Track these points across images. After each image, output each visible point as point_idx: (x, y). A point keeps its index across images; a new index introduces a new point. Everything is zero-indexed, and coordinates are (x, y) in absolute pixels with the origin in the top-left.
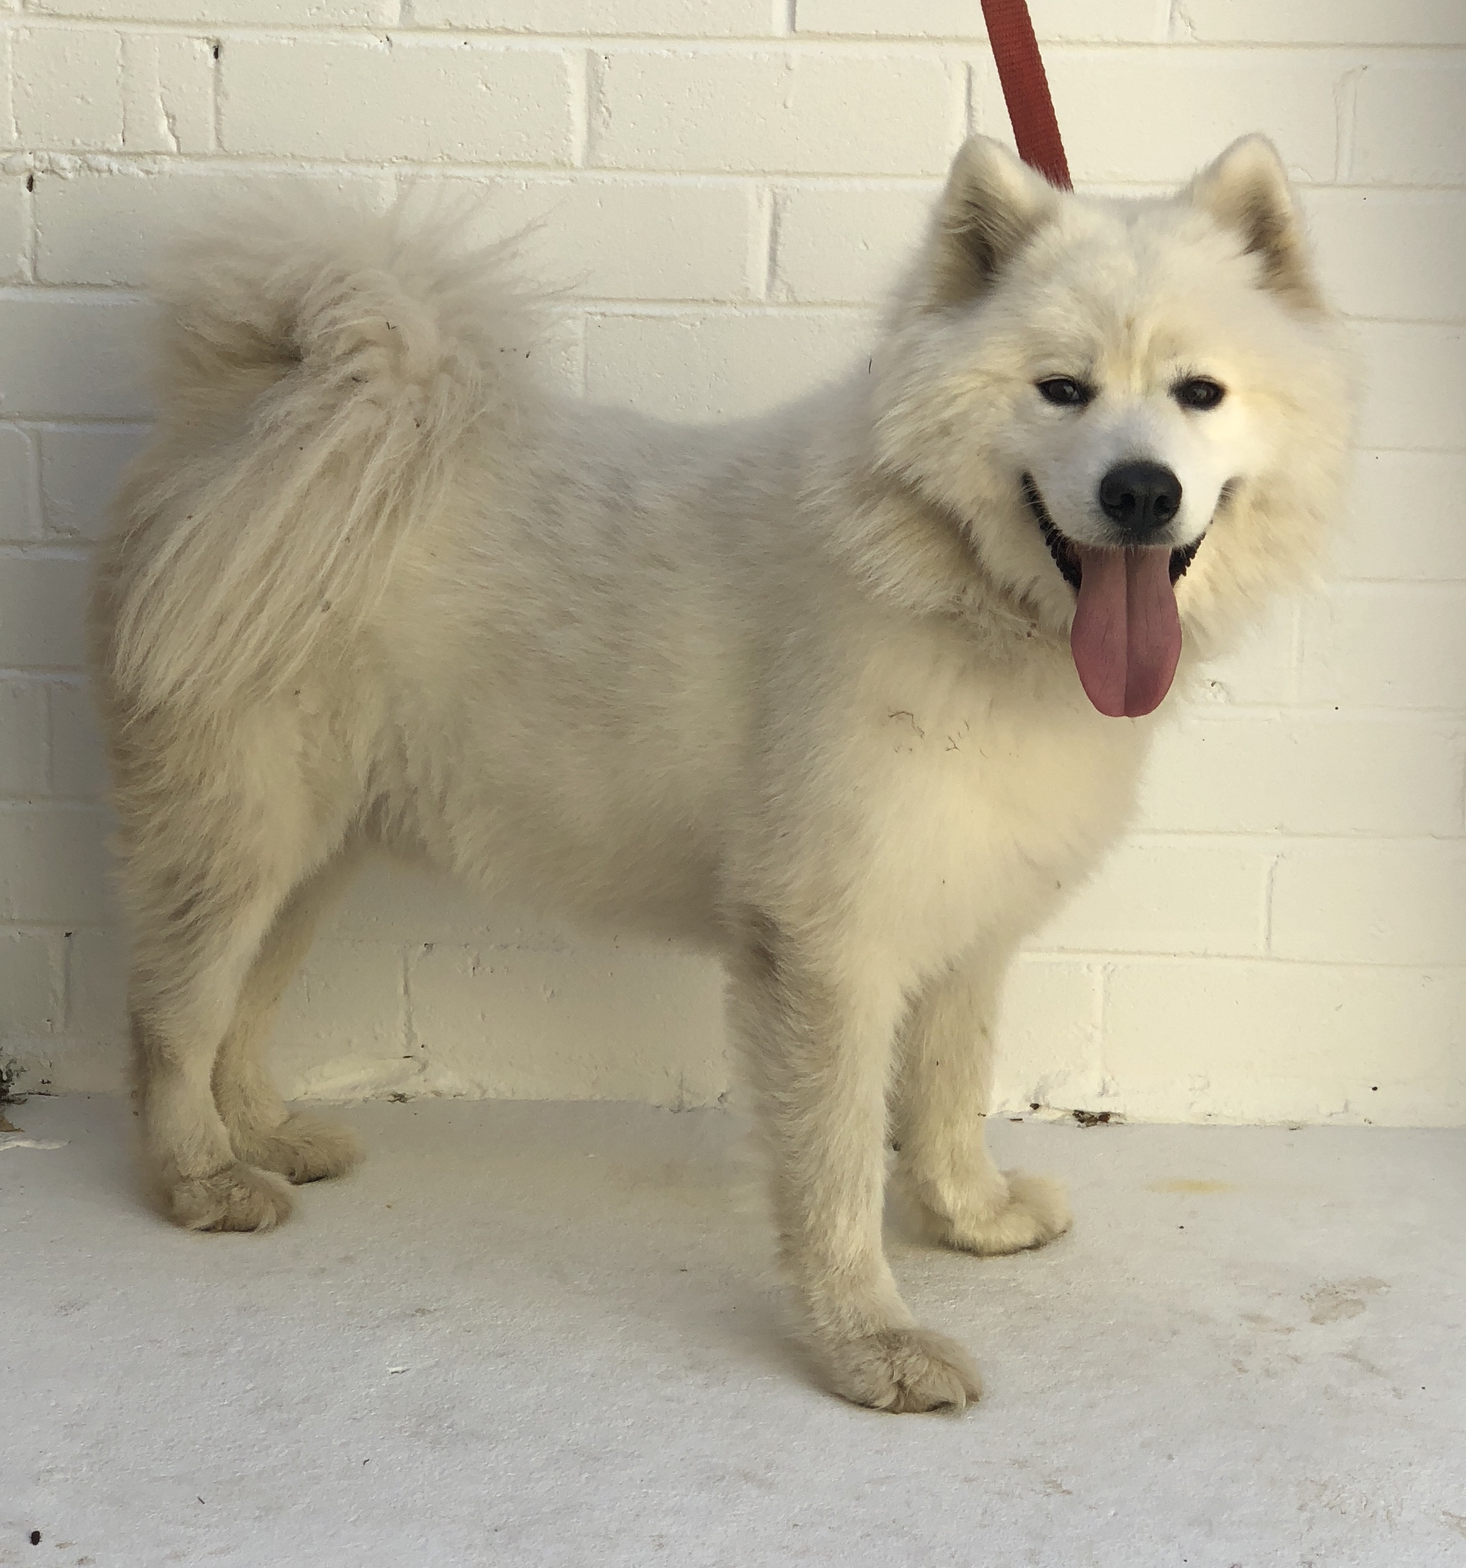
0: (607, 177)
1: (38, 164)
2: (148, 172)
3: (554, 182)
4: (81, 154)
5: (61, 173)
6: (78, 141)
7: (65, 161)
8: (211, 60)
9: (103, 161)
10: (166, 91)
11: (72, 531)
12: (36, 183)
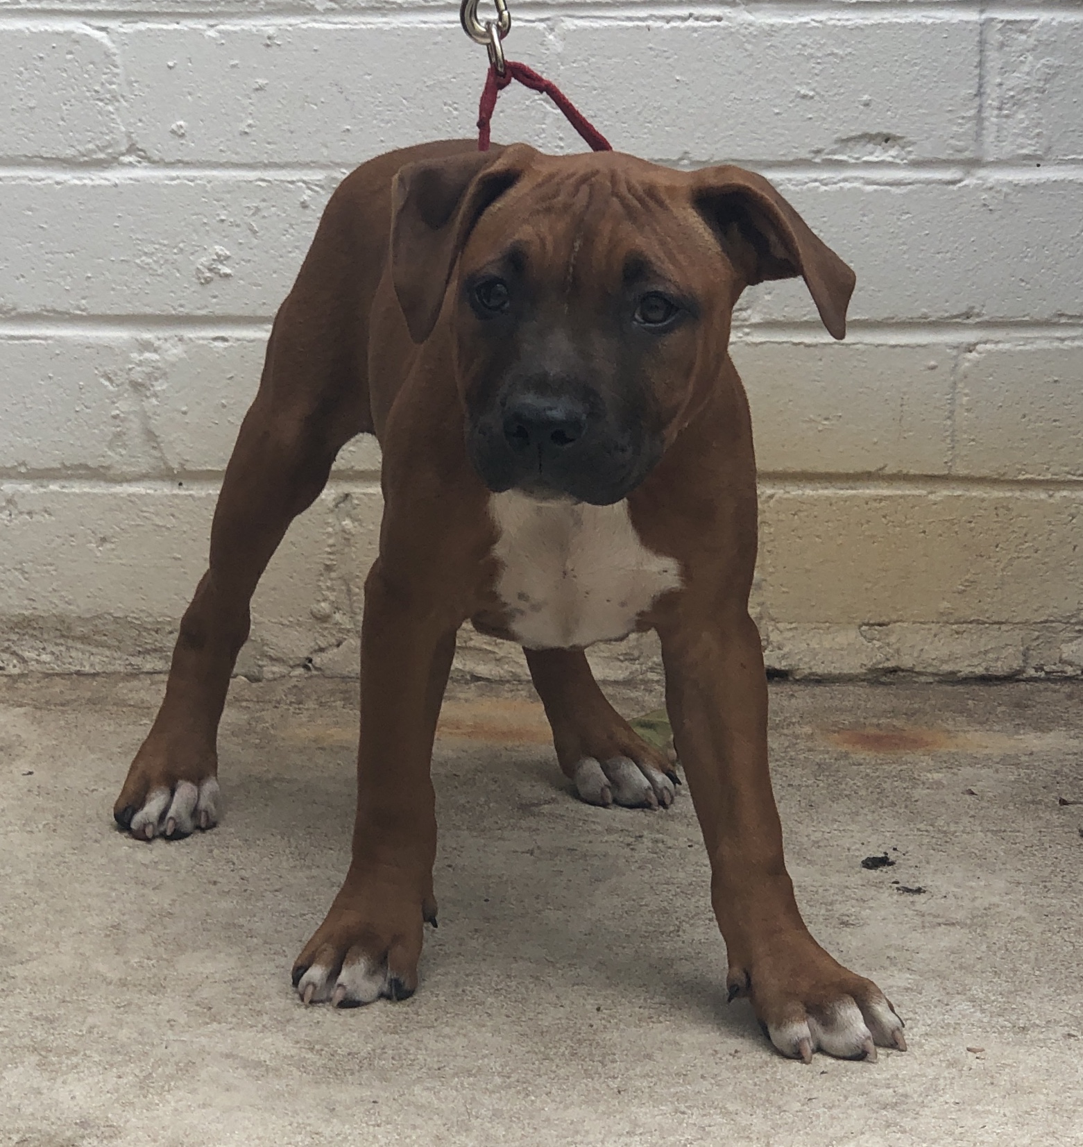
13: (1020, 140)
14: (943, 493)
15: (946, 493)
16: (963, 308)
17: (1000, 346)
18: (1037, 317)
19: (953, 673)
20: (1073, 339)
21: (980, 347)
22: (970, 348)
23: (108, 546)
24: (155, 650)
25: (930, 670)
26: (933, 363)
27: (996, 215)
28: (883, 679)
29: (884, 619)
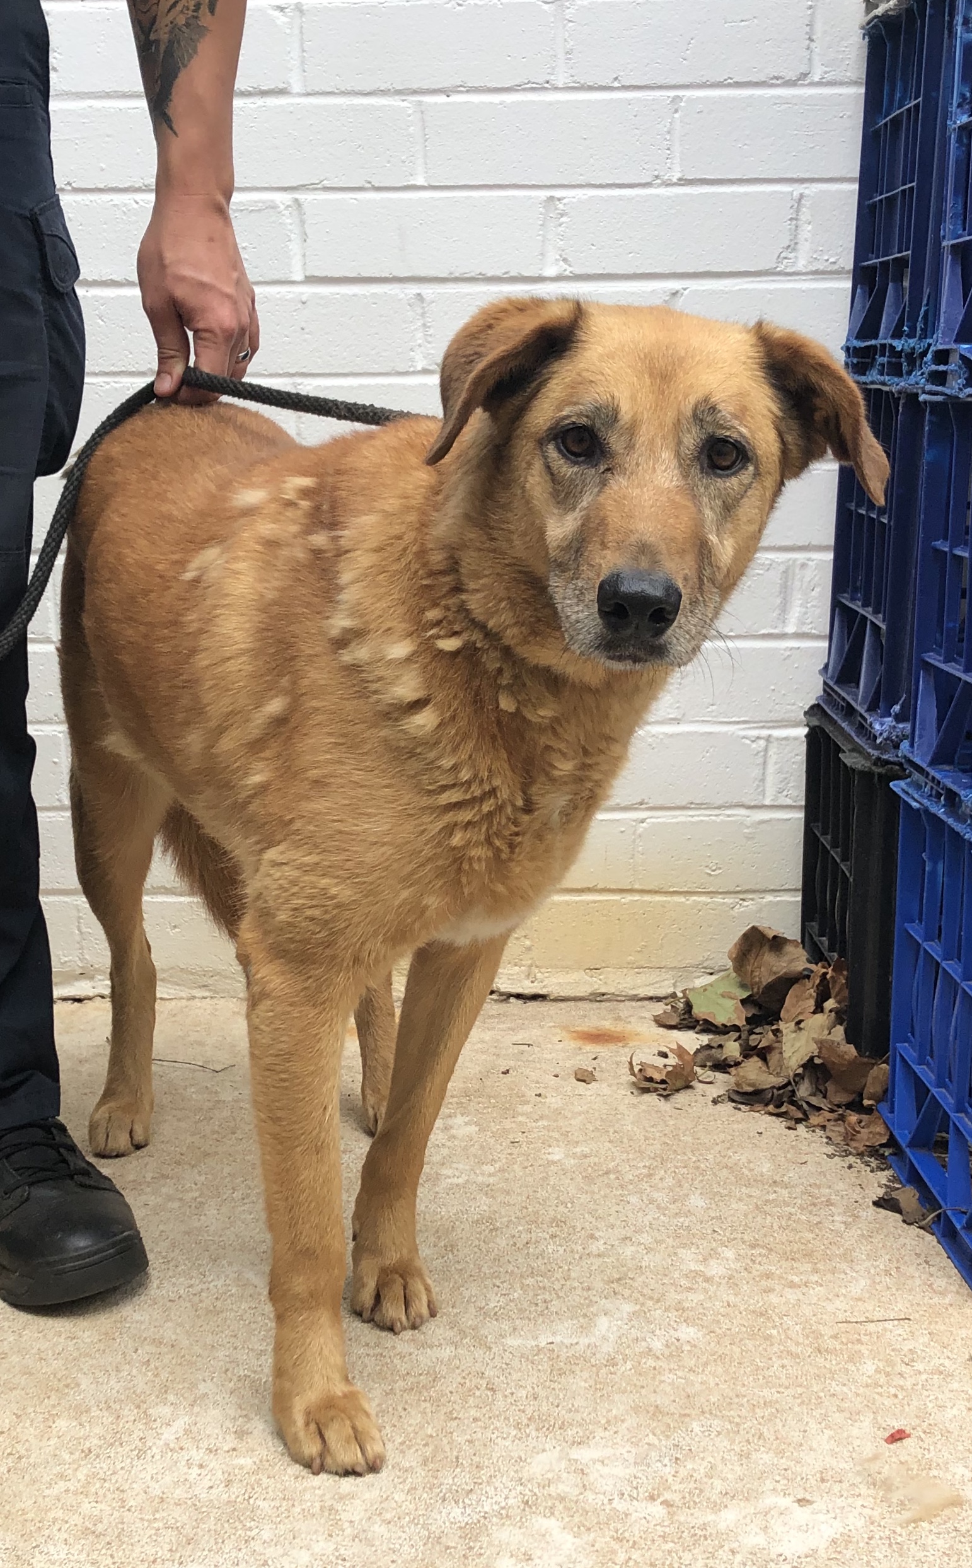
13: (668, 710)
14: (629, 898)
15: (631, 898)
16: (639, 800)
17: (659, 820)
18: (679, 804)
19: (636, 995)
20: (698, 816)
21: (648, 821)
22: (643, 821)
23: (177, 930)
24: (204, 986)
25: (623, 993)
26: (623, 829)
27: (656, 750)
28: (598, 999)
29: (598, 967)
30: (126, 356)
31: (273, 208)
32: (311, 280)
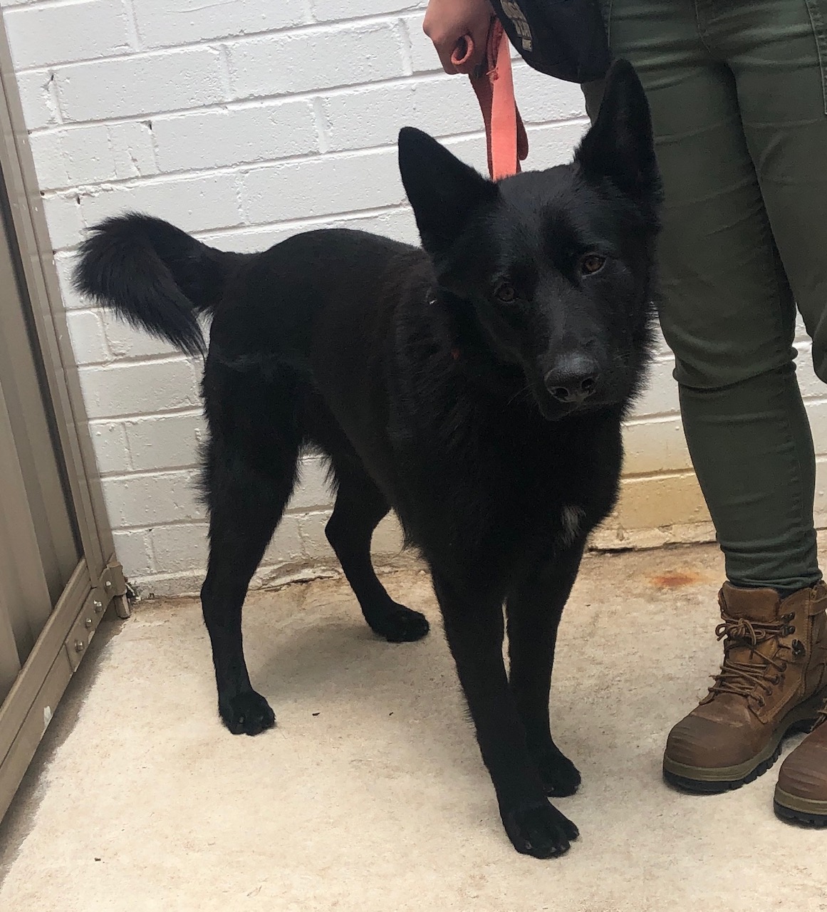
0: (335, 155)
1: (80, 192)
2: (128, 187)
3: (311, 161)
4: (98, 184)
5: (92, 195)
6: (95, 178)
7: (91, 188)
8: (150, 132)
9: (109, 186)
10: (130, 149)
11: (123, 354)
12: (81, 201)
28: (670, 547)
29: (668, 524)
30: (293, 145)
31: (385, 28)
32: (417, 74)
